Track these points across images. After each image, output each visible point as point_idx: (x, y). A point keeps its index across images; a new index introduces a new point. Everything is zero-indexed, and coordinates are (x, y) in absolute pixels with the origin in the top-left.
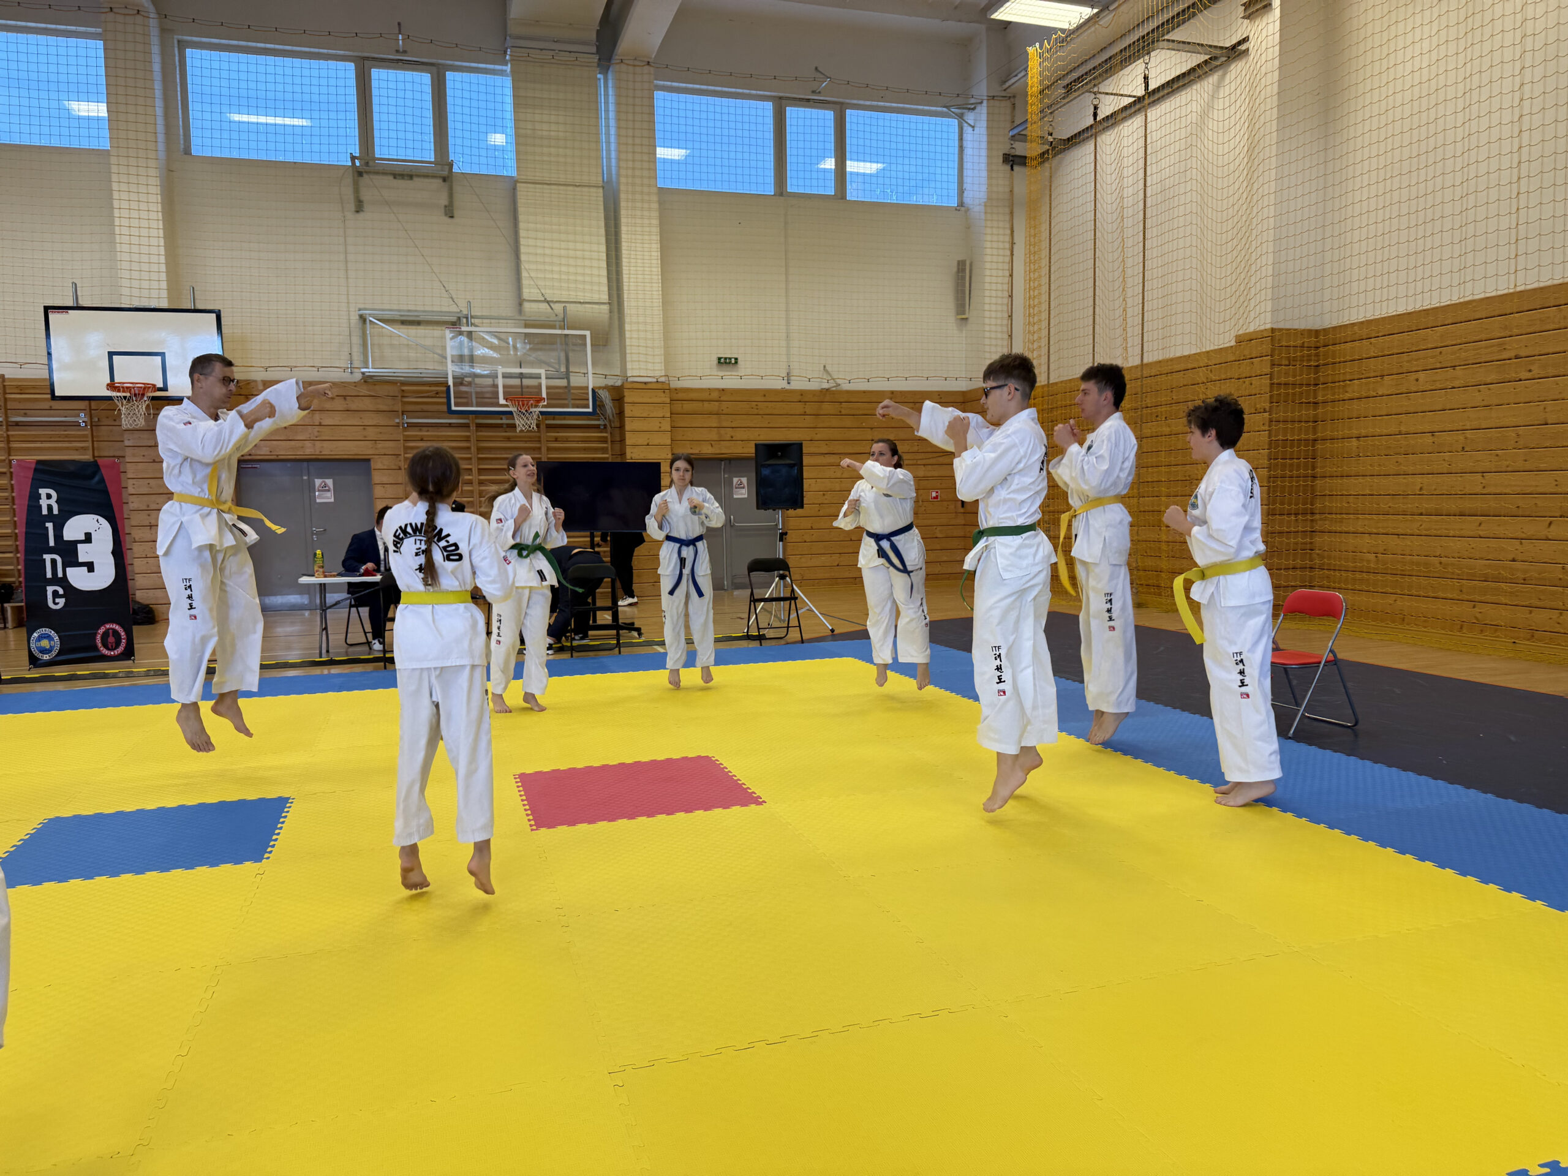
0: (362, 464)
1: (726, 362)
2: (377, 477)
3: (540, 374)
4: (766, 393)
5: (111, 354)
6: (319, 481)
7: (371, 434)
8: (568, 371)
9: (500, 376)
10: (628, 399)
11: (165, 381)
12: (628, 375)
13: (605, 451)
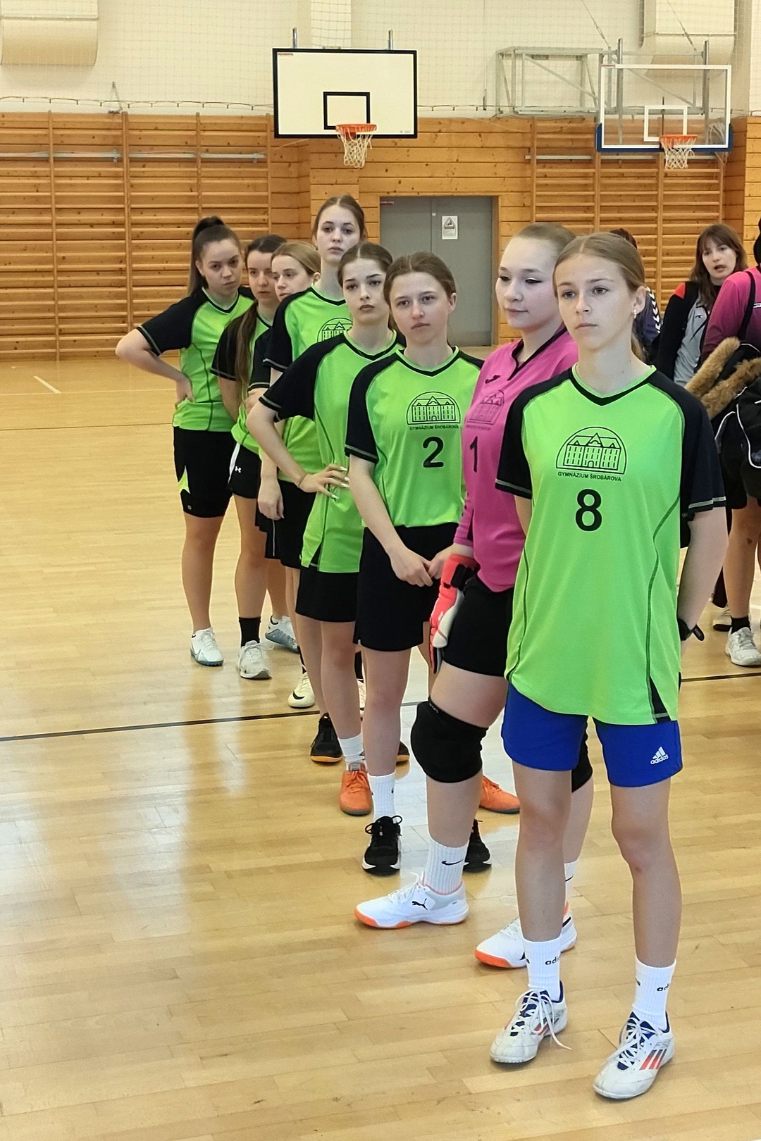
0: (491, 202)
2: (504, 214)
3: (682, 110)
5: (326, 94)
6: (445, 219)
7: (501, 170)
8: (704, 109)
9: (646, 112)
10: (749, 134)
11: (368, 121)
12: (751, 109)
13: (716, 187)
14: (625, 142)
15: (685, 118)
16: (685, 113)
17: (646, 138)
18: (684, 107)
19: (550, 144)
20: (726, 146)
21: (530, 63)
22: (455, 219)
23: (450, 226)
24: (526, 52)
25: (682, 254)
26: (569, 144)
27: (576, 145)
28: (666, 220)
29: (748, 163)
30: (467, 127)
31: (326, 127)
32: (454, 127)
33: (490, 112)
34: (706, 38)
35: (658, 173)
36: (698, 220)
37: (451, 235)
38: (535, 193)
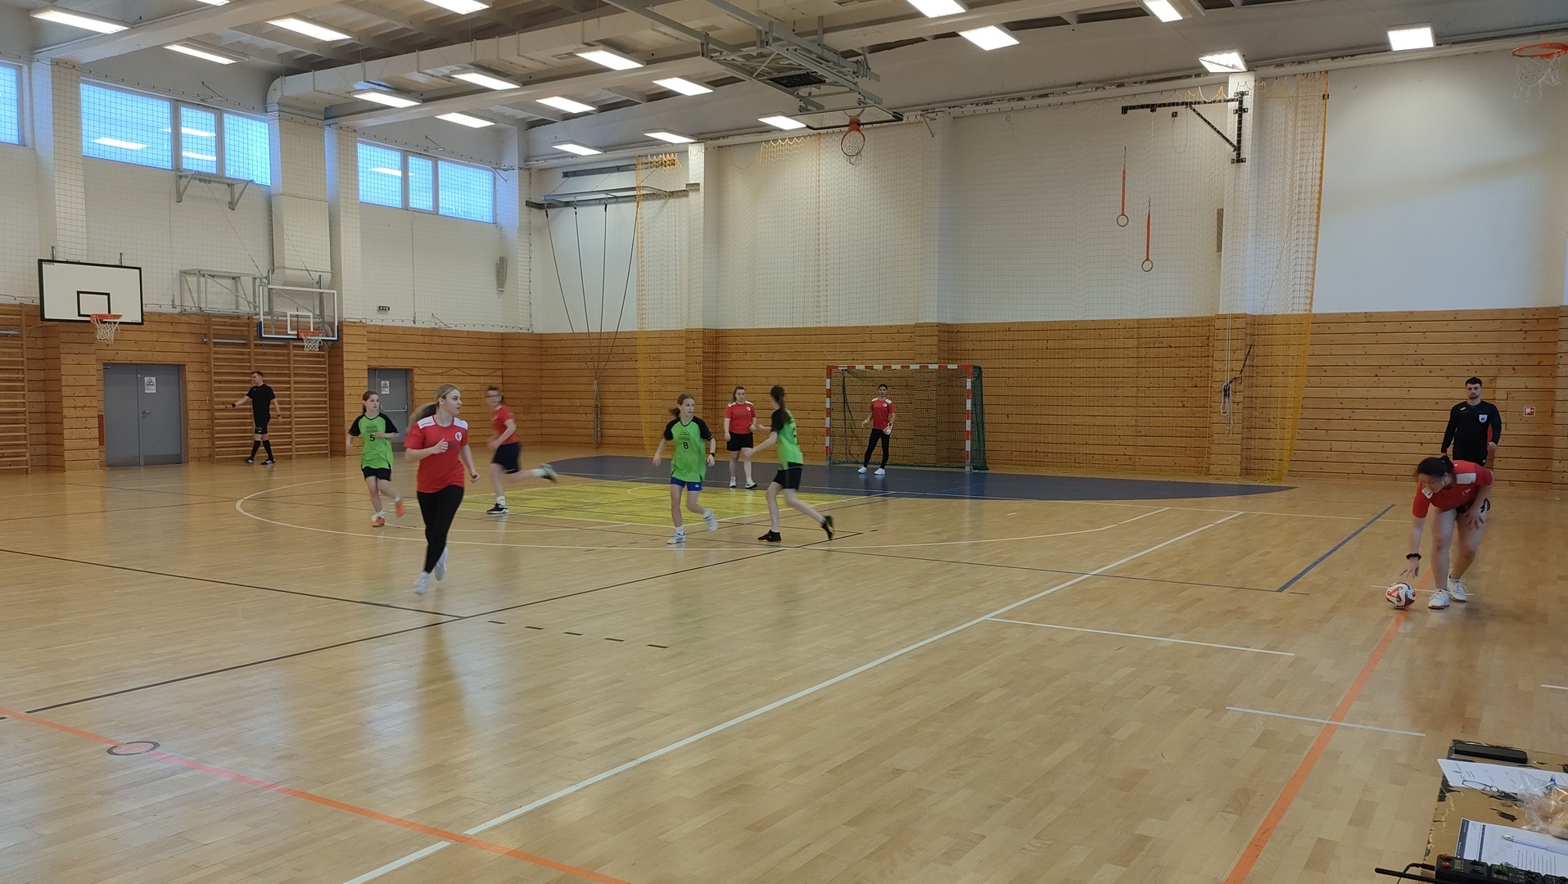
0: (179, 368)
1: (383, 309)
2: (189, 377)
3: (309, 316)
4: (405, 328)
5: (79, 293)
6: (146, 379)
7: (187, 348)
8: (322, 314)
9: (288, 316)
10: (344, 332)
11: (109, 312)
12: (344, 317)
13: (324, 362)
14: (277, 333)
15: (312, 320)
16: (312, 317)
17: (289, 332)
18: (311, 314)
19: (221, 332)
20: (336, 339)
21: (210, 280)
22: (153, 379)
23: (150, 384)
24: (209, 273)
25: (303, 404)
26: (231, 333)
27: (235, 333)
28: (295, 383)
29: (345, 349)
30: (163, 319)
31: (80, 315)
32: (153, 318)
33: (178, 310)
34: (320, 273)
35: (289, 353)
36: (312, 383)
37: (152, 390)
38: (213, 363)
